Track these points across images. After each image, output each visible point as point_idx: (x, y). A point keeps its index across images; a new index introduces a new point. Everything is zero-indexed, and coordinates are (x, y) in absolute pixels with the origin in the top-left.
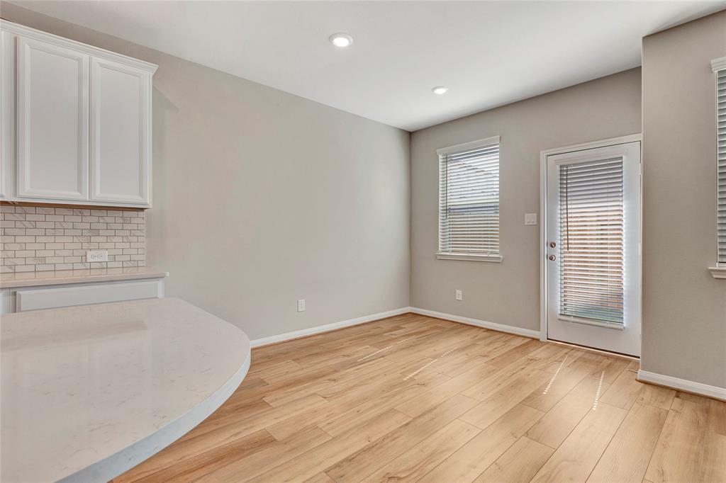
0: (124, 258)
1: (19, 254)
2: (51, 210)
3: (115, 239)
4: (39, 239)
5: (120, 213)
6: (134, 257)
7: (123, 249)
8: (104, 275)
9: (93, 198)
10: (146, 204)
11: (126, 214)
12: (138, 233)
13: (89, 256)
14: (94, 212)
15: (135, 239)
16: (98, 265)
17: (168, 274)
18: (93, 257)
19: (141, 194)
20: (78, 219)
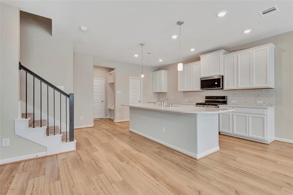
0: (267, 103)
1: (242, 101)
2: (248, 90)
3: (264, 97)
4: (246, 97)
6: (271, 103)
7: (267, 100)
8: (261, 107)
11: (268, 90)
12: (272, 95)
13: (257, 102)
14: (259, 90)
16: (260, 105)
18: (258, 102)
20: (255, 92)
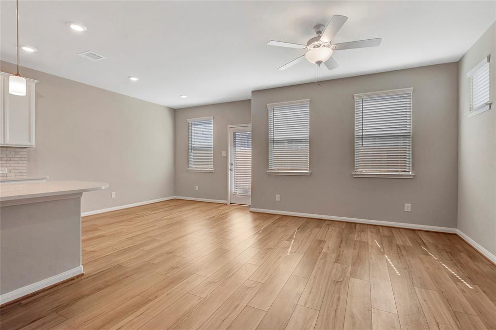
0: (15, 171)
3: (11, 162)
5: (13, 149)
6: (20, 171)
7: (15, 167)
9: (6, 143)
10: (32, 146)
11: (17, 150)
12: (23, 159)
15: (22, 162)
16: (2, 175)
17: (48, 177)
19: (30, 141)
